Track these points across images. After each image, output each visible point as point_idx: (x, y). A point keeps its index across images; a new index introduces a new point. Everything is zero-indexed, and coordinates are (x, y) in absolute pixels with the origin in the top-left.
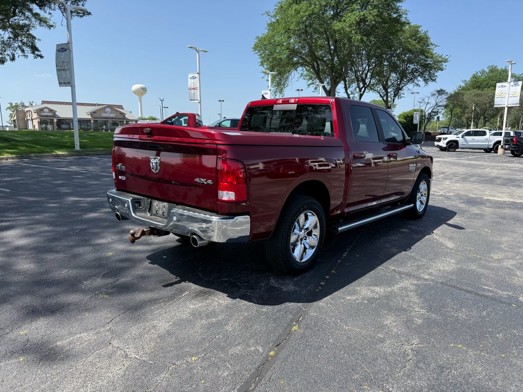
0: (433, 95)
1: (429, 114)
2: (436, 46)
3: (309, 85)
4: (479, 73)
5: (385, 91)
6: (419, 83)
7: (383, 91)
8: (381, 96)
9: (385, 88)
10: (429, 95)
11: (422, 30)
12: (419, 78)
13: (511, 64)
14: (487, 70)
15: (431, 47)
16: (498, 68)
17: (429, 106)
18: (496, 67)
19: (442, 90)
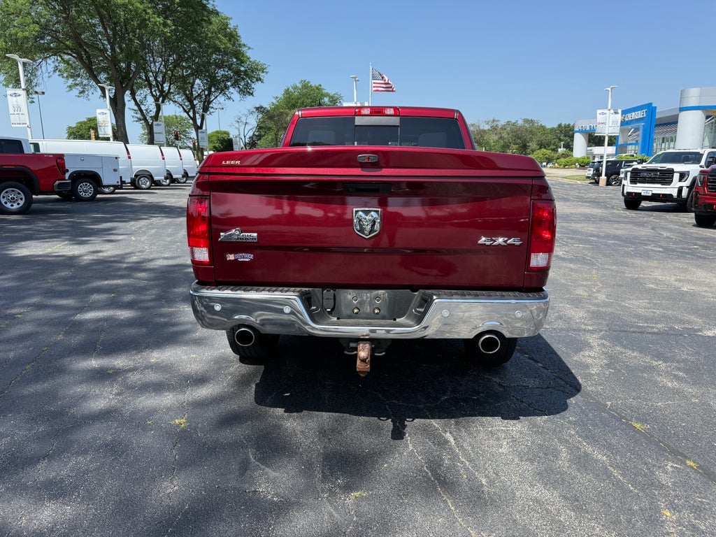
0: (252, 113)
1: (250, 138)
2: (249, 48)
3: (70, 87)
4: (290, 88)
5: (191, 104)
6: (232, 96)
7: (187, 104)
8: (185, 111)
9: (190, 99)
10: (247, 113)
11: (232, 25)
12: (231, 89)
13: (356, 81)
14: (300, 86)
15: (244, 49)
16: (311, 83)
17: (248, 127)
18: (309, 82)
19: (262, 107)
